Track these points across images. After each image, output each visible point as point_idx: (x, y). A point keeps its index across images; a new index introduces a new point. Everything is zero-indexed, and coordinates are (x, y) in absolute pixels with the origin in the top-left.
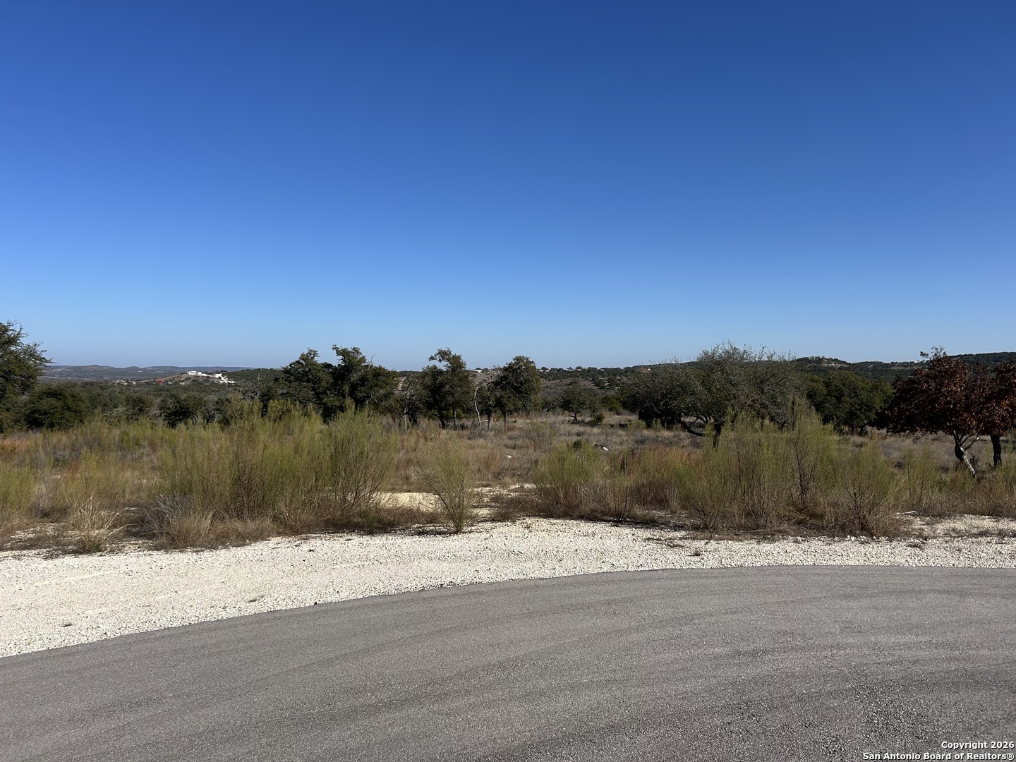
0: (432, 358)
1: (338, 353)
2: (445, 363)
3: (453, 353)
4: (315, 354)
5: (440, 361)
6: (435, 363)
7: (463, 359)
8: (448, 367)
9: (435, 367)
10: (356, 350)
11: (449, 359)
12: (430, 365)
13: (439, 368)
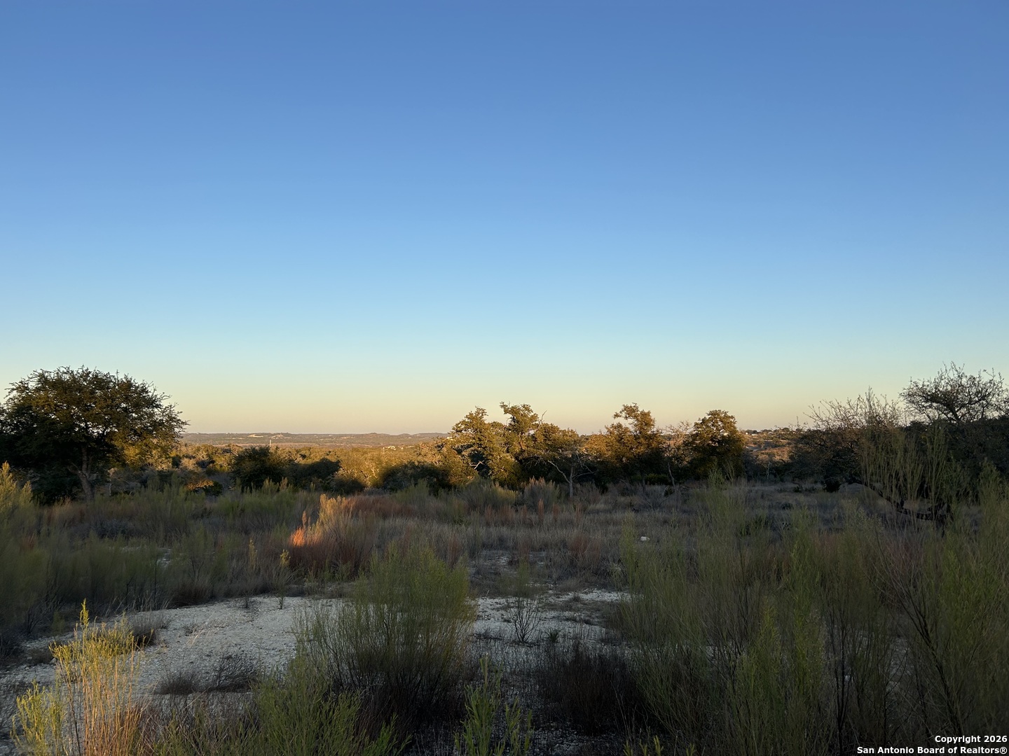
0: (617, 416)
1: (506, 412)
2: (631, 420)
3: (640, 409)
4: (483, 412)
5: (626, 418)
6: (621, 421)
7: (653, 416)
8: (636, 425)
9: (620, 426)
10: (527, 408)
11: (635, 417)
12: (615, 424)
13: (624, 426)
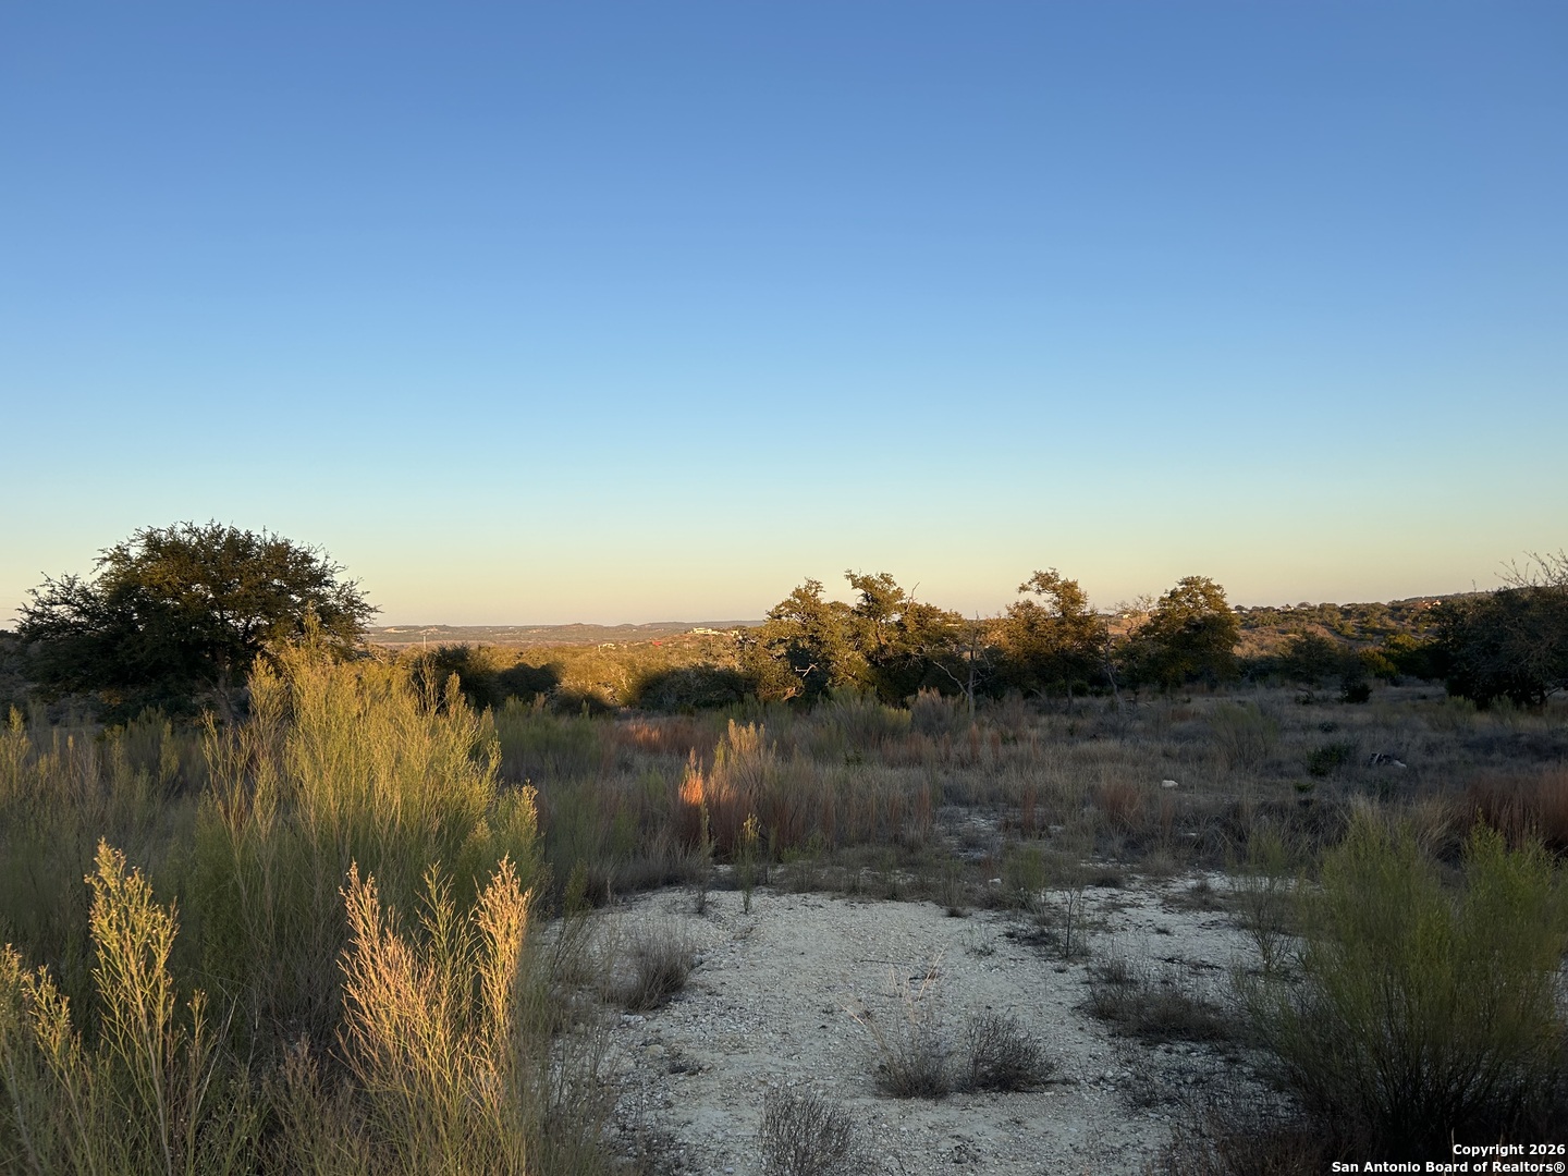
0: (1023, 588)
1: (855, 585)
2: (1047, 596)
3: (1062, 578)
4: (818, 586)
5: (1039, 592)
6: (1031, 596)
7: (1082, 587)
8: (1055, 603)
9: (1030, 605)
10: (887, 579)
11: (1054, 589)
12: (1021, 602)
13: (1036, 605)
